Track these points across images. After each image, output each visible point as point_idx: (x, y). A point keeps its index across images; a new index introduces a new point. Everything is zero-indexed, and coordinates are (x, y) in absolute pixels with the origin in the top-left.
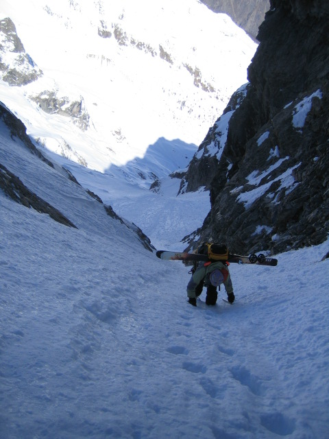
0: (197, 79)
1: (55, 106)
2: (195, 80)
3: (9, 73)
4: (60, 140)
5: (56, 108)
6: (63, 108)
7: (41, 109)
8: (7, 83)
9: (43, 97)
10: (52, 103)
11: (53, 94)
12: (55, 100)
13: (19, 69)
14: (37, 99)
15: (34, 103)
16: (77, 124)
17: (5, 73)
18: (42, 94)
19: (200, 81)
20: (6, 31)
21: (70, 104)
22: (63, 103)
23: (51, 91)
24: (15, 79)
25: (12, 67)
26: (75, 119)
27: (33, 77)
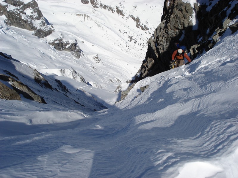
0: (138, 23)
1: (62, 46)
2: (137, 24)
3: (37, 31)
4: (71, 69)
5: (63, 47)
6: (67, 47)
7: (55, 49)
8: (37, 37)
9: (56, 42)
10: (61, 45)
11: (61, 40)
12: (62, 43)
13: (43, 28)
14: (53, 44)
15: (51, 46)
16: (75, 55)
17: (36, 32)
18: (55, 40)
19: (139, 24)
20: (33, 7)
21: (70, 44)
22: (66, 44)
23: (60, 38)
24: (41, 34)
25: (39, 28)
26: (73, 52)
27: (50, 32)
